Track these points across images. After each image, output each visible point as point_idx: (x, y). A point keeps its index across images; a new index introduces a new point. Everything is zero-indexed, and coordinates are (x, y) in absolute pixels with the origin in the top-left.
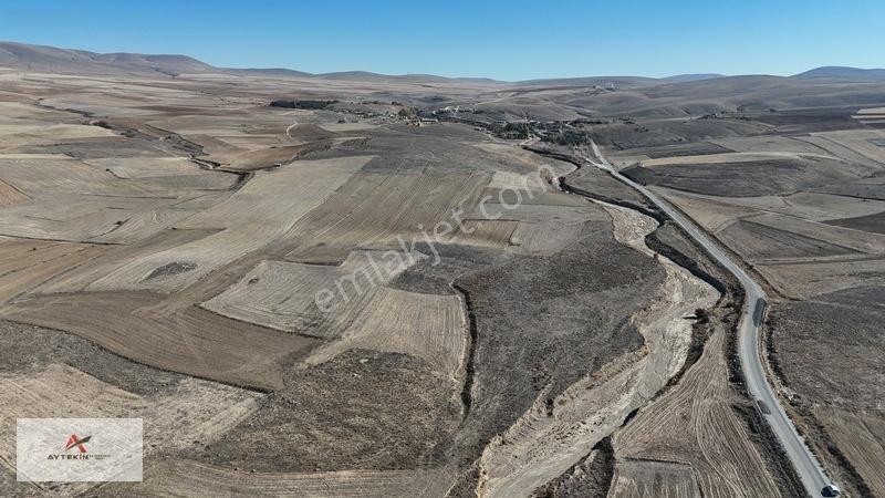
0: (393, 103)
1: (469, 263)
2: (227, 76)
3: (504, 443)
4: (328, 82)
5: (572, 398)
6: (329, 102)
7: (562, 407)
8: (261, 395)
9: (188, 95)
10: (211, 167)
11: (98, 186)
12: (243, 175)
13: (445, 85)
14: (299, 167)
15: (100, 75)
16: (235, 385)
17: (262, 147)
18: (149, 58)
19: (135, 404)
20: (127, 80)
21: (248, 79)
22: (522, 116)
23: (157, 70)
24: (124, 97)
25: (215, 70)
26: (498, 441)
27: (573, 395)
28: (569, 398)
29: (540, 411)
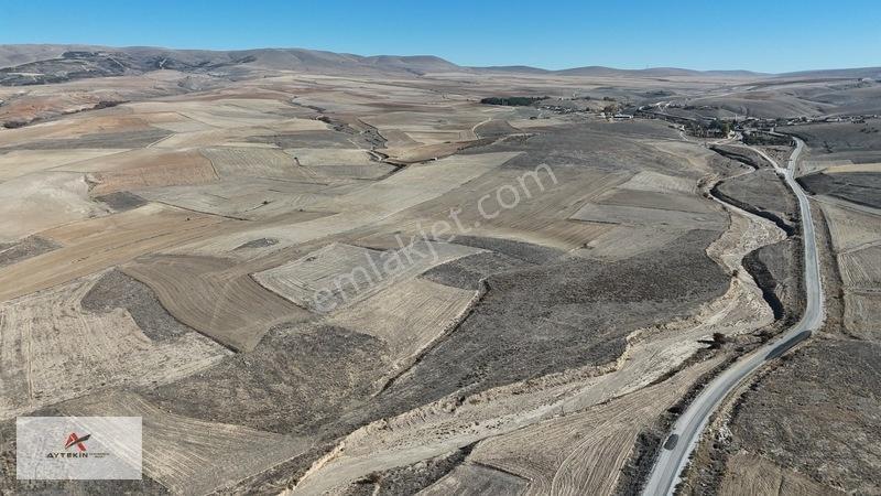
0: (605, 99)
1: (521, 262)
2: (466, 75)
3: (385, 428)
4: (560, 78)
5: (489, 399)
6: (538, 99)
7: (471, 406)
8: (231, 353)
9: (418, 93)
10: (380, 158)
11: (276, 171)
12: (400, 166)
13: (687, 79)
14: (452, 161)
15: (358, 76)
16: (221, 343)
17: (437, 142)
18: (405, 59)
19: (143, 346)
20: (376, 80)
21: (483, 78)
22: (740, 113)
23: (409, 70)
24: (360, 96)
25: (458, 69)
26: (379, 426)
27: (491, 397)
28: (485, 399)
29: (445, 406)
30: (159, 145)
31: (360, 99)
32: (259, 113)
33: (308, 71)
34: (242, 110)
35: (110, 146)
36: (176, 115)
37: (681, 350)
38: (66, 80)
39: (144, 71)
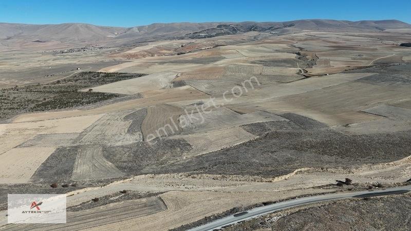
10: (303, 73)
12: (307, 77)
14: (334, 76)
23: (376, 28)
26: (151, 176)
27: (202, 178)
28: (199, 178)
29: (181, 176)
30: (215, 63)
31: (328, 43)
32: (272, 50)
33: (318, 30)
34: (265, 49)
35: (197, 63)
36: (234, 51)
37: (318, 182)
38: (214, 36)
39: (245, 32)
